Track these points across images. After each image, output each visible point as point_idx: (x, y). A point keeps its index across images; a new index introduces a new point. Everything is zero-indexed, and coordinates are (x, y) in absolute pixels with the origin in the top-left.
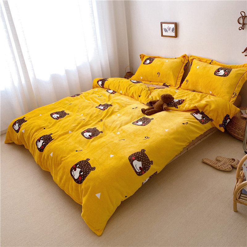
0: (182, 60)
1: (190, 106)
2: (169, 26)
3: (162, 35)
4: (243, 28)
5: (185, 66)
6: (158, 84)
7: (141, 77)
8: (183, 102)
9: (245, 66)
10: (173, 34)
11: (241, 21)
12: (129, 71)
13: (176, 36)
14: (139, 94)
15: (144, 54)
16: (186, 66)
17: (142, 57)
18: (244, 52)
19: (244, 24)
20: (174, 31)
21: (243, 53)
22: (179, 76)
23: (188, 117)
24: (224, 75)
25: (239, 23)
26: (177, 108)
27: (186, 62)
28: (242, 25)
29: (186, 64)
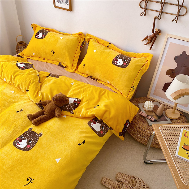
0: (78, 38)
1: (87, 112)
4: (145, 13)
5: (81, 45)
6: (53, 63)
7: (33, 53)
8: (79, 104)
9: (144, 56)
10: (67, 7)
11: (143, 5)
12: (21, 40)
13: (71, 10)
15: (36, 24)
16: (83, 45)
17: (34, 27)
18: (144, 40)
19: (146, 9)
20: (68, 3)
21: (142, 41)
22: (76, 56)
23: (84, 130)
24: (123, 66)
25: (141, 7)
26: (73, 113)
27: (82, 41)
28: (144, 10)
29: (83, 43)
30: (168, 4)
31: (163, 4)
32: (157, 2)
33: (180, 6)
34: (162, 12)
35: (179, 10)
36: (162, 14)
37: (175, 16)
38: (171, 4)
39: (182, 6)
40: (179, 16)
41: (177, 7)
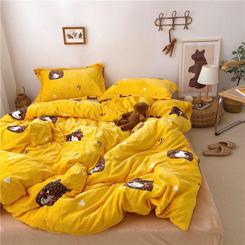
0: (98, 69)
2: (74, 32)
3: (66, 43)
5: (102, 74)
6: (81, 98)
7: (54, 96)
10: (82, 41)
14: (100, 113)
15: (40, 68)
18: (163, 51)
20: (82, 37)
25: (156, 25)
28: (160, 27)
30: (177, 18)
32: (169, 18)
33: (186, 17)
36: (174, 26)
40: (187, 24)
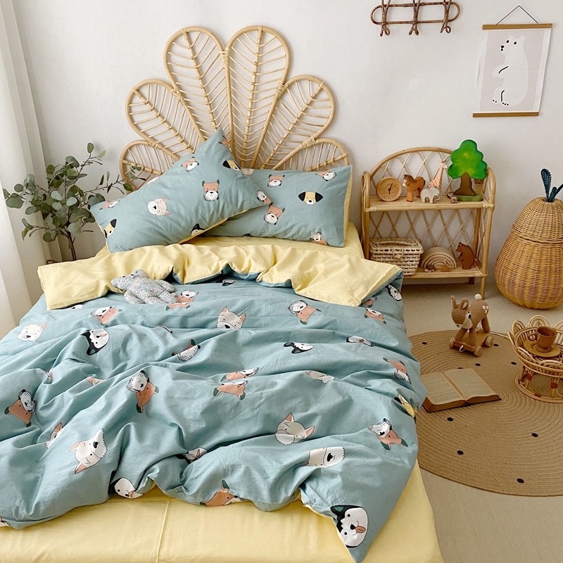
30: (425, 4)
31: (417, 7)
32: (406, 6)
33: (447, 3)
34: (416, 22)
35: (447, 12)
36: (418, 24)
37: (442, 24)
38: (430, 4)
39: (452, 3)
40: (449, 21)
41: (442, 8)
